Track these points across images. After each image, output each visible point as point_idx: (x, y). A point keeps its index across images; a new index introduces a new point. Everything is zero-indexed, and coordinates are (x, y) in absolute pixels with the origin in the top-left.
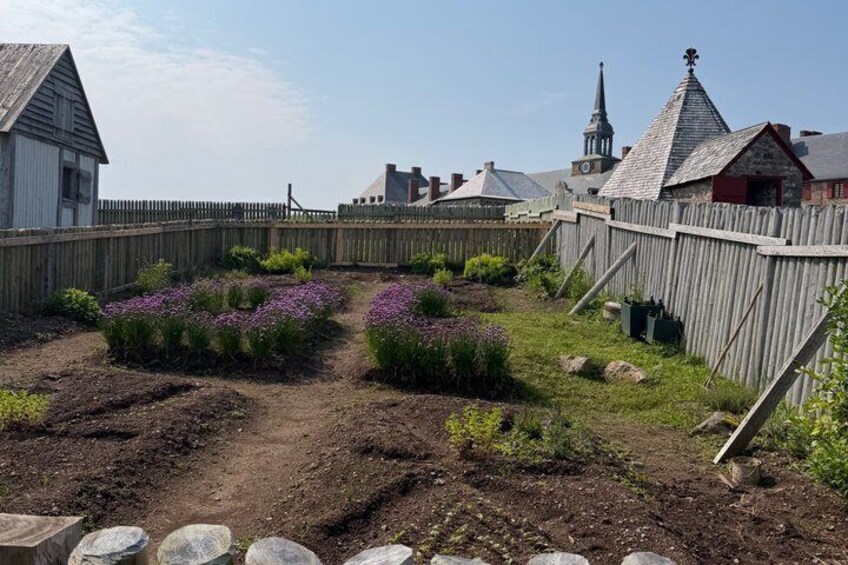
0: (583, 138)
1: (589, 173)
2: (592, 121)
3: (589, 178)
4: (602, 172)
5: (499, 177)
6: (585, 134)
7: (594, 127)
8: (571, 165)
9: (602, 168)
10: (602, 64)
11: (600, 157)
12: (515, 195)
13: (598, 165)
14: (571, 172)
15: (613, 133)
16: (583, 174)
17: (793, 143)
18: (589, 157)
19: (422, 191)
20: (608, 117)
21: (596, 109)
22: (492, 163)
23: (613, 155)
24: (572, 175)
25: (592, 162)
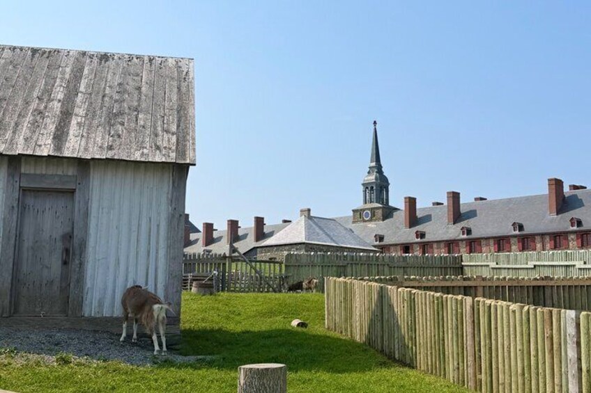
0: (362, 188)
1: (371, 220)
2: (369, 173)
3: (371, 225)
4: (383, 220)
5: (315, 223)
6: (363, 184)
7: (372, 178)
8: (351, 214)
9: (383, 216)
10: (375, 123)
11: (380, 206)
12: (334, 241)
13: (379, 213)
14: (351, 220)
15: (389, 184)
16: (365, 221)
17: (566, 196)
18: (369, 206)
19: (193, 236)
20: (383, 169)
21: (371, 162)
22: (309, 210)
23: (390, 204)
24: (354, 222)
25: (373, 210)
